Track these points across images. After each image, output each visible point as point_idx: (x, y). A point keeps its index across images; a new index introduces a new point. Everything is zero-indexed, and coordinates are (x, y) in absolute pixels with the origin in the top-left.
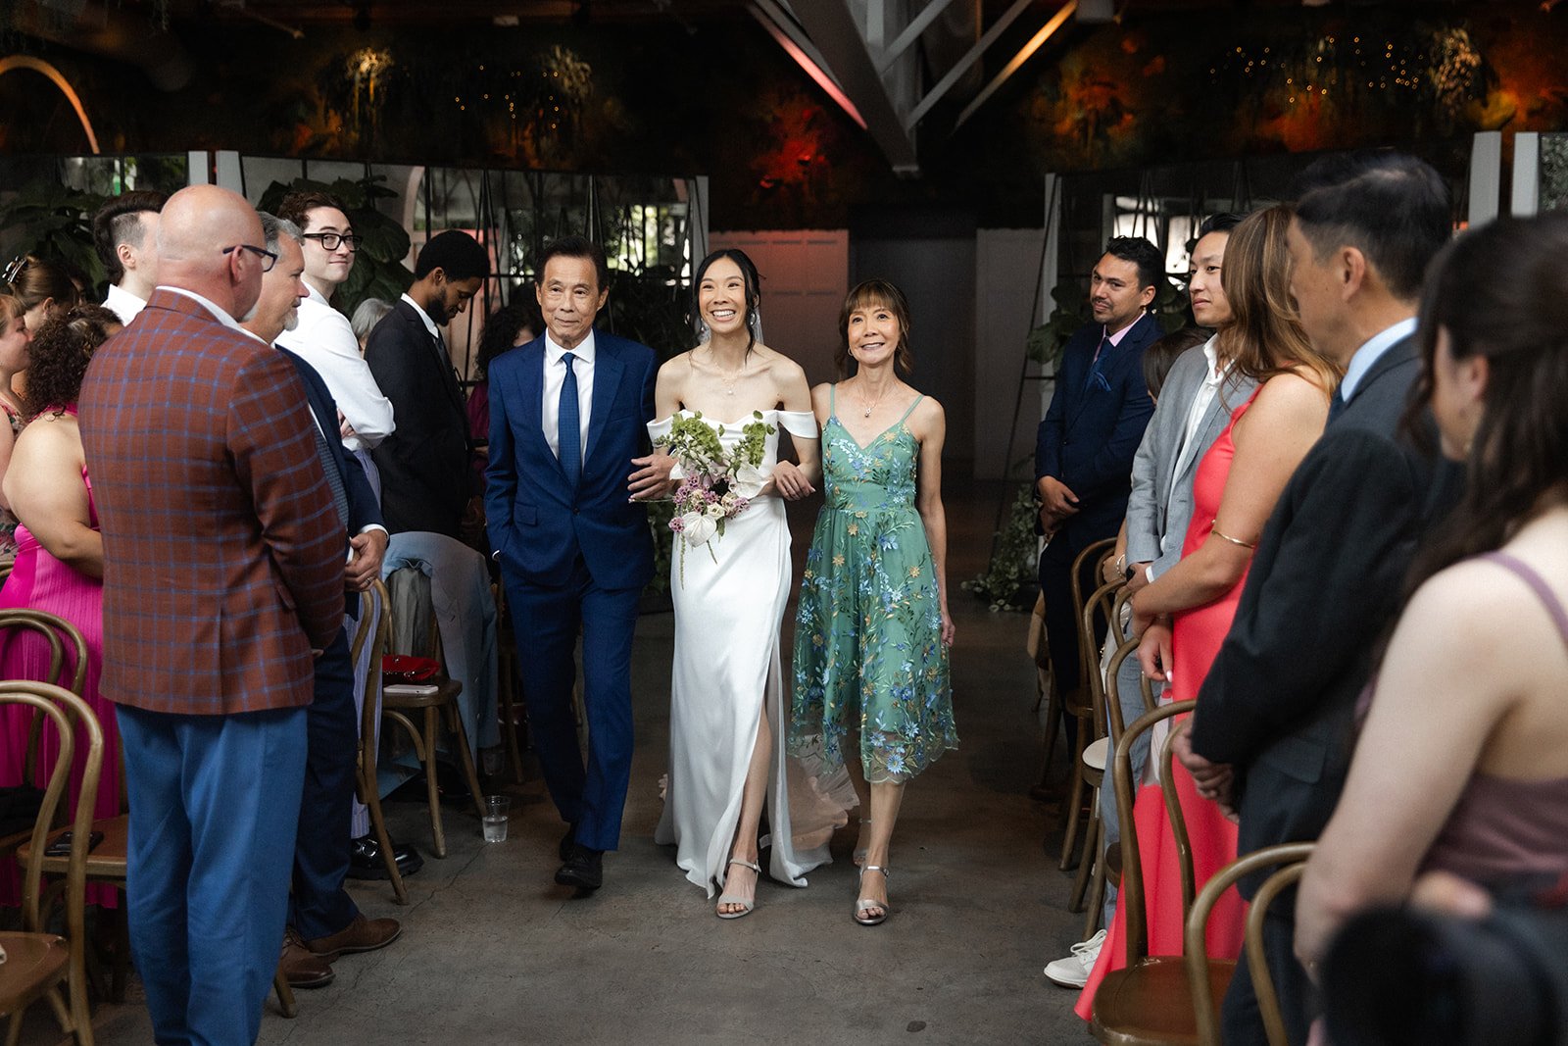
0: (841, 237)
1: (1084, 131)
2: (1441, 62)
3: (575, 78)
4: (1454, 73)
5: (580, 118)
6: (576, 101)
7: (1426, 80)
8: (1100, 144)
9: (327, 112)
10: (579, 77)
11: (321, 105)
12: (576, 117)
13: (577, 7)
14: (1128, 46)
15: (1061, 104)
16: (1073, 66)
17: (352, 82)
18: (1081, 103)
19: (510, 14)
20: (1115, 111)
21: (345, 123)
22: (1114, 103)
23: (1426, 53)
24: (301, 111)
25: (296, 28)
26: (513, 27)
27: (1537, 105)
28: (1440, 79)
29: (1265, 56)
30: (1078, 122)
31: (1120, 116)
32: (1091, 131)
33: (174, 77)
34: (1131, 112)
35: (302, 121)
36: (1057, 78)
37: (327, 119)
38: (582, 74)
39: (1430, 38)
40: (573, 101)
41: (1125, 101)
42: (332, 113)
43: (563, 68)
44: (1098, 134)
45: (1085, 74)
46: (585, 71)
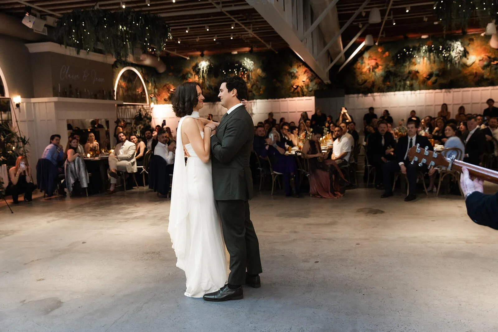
0: (313, 98)
1: (370, 71)
2: (454, 50)
3: (250, 65)
4: (457, 53)
5: (251, 74)
6: (250, 70)
7: (450, 54)
8: (373, 73)
9: (195, 75)
10: (251, 65)
11: (194, 74)
12: (250, 74)
13: (250, 49)
14: (380, 50)
15: (364, 64)
16: (366, 55)
17: (200, 69)
18: (368, 64)
19: (235, 51)
20: (377, 66)
21: (199, 78)
22: (377, 64)
23: (450, 48)
24: (189, 75)
25: (188, 57)
26: (236, 54)
27: (481, 59)
28: (453, 54)
29: (411, 51)
30: (368, 69)
31: (378, 66)
32: (371, 71)
33: (162, 70)
34: (381, 65)
35: (190, 78)
36: (363, 58)
37: (195, 77)
38: (252, 64)
39: (451, 45)
40: (249, 70)
41: (379, 63)
42: (196, 76)
43: (247, 63)
44: (373, 71)
45: (369, 57)
46: (252, 63)
